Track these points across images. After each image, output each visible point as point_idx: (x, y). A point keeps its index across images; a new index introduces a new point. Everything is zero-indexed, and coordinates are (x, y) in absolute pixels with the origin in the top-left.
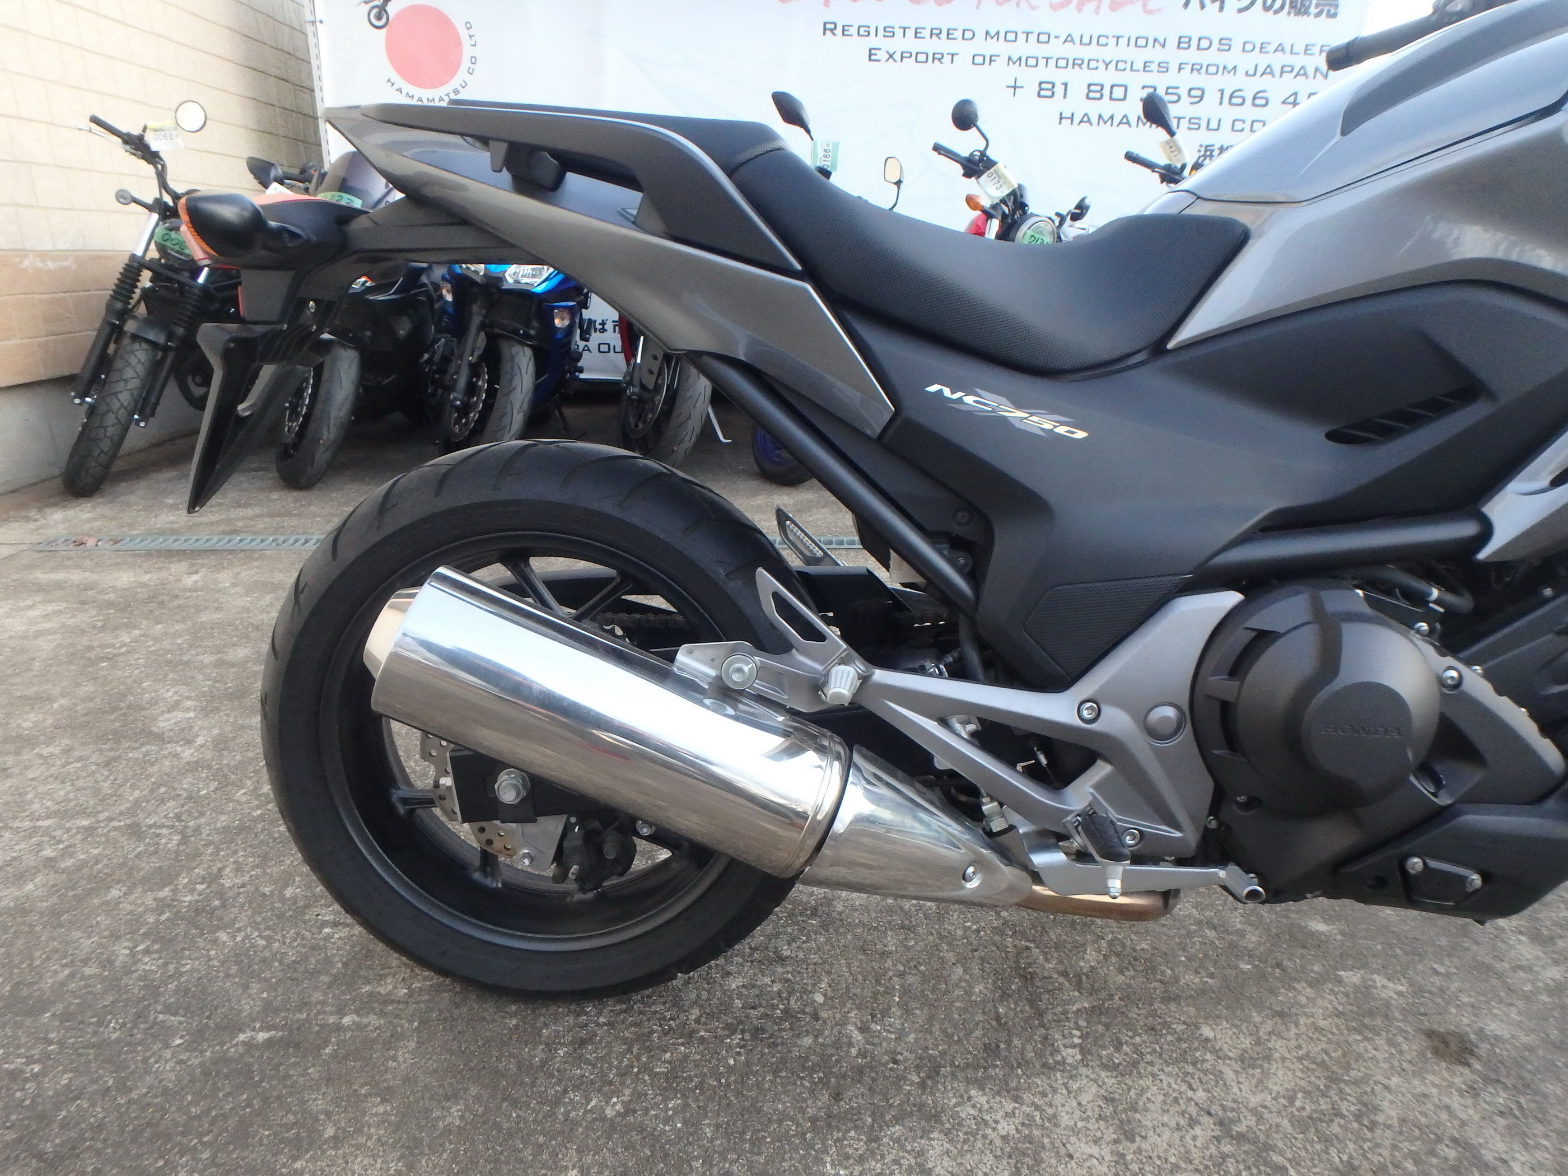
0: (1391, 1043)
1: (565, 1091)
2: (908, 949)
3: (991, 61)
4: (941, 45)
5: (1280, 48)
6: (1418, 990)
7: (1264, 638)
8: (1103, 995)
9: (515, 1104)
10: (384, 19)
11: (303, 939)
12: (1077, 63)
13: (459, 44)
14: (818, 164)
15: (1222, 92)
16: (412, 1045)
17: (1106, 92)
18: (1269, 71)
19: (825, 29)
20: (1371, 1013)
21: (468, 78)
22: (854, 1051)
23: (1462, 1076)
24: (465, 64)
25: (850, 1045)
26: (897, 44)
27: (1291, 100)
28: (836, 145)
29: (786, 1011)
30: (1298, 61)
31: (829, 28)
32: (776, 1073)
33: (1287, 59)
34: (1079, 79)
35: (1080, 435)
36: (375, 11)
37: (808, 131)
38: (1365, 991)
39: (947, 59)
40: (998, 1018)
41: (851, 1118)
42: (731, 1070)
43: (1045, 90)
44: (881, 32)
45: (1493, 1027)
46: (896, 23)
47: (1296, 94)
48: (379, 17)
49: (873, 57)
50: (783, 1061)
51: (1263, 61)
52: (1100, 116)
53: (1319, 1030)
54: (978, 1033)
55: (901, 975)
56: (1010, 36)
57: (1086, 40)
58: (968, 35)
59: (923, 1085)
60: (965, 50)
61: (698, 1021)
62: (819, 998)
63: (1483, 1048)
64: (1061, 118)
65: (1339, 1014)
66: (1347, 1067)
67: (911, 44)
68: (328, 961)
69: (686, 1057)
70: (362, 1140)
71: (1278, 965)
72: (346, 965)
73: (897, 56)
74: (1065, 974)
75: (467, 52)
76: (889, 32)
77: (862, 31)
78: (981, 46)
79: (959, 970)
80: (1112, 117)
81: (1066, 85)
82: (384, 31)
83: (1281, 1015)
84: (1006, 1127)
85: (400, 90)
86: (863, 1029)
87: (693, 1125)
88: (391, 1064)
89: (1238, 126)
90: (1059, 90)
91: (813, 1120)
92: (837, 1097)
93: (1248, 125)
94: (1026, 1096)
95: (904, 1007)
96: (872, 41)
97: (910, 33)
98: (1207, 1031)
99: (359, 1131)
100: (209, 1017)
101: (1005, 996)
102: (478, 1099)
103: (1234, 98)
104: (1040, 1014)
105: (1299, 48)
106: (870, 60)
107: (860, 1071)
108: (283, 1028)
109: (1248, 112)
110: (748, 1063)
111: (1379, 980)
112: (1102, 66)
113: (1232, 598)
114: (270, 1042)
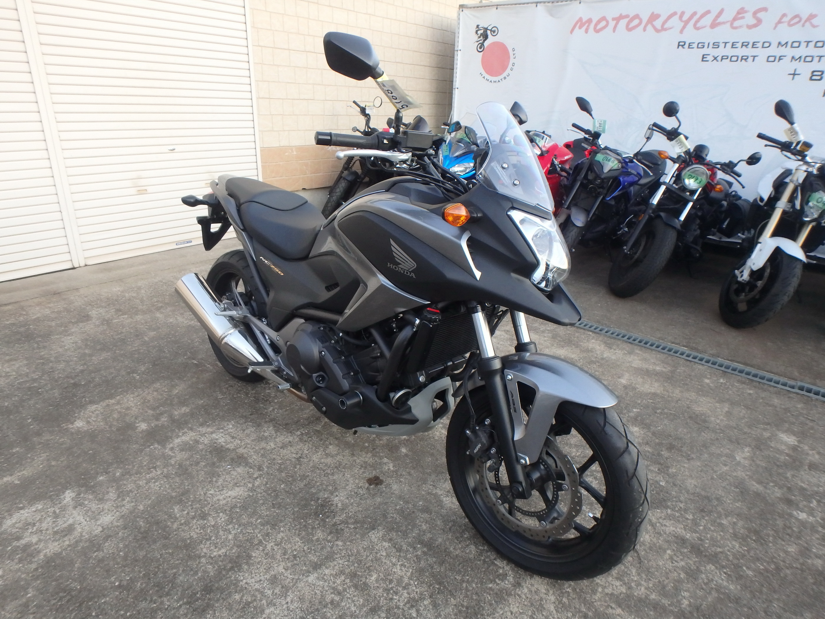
1: (218, 391)
3: (780, 59)
4: (748, 51)
9: (210, 389)
10: (482, 48)
13: (509, 58)
14: (596, 130)
19: (679, 45)
21: (510, 72)
22: (266, 411)
24: (510, 66)
26: (720, 52)
28: (605, 122)
31: (682, 45)
32: (249, 406)
35: (282, 274)
36: (480, 45)
37: (591, 115)
39: (750, 59)
40: (299, 421)
41: (248, 418)
42: (244, 402)
43: (816, 76)
44: (711, 45)
46: (721, 40)
48: (481, 48)
49: (704, 59)
50: (253, 406)
54: (291, 421)
56: (796, 44)
58: (766, 45)
59: (266, 421)
60: (762, 53)
67: (729, 51)
69: (241, 397)
73: (719, 58)
75: (512, 61)
76: (716, 45)
77: (701, 45)
78: (774, 51)
82: (482, 53)
84: (266, 434)
85: (484, 77)
86: (273, 409)
91: (242, 415)
92: (251, 415)
94: (278, 433)
96: (705, 51)
97: (729, 45)
99: (188, 381)
102: (207, 385)
106: (703, 61)
107: (261, 414)
110: (248, 403)
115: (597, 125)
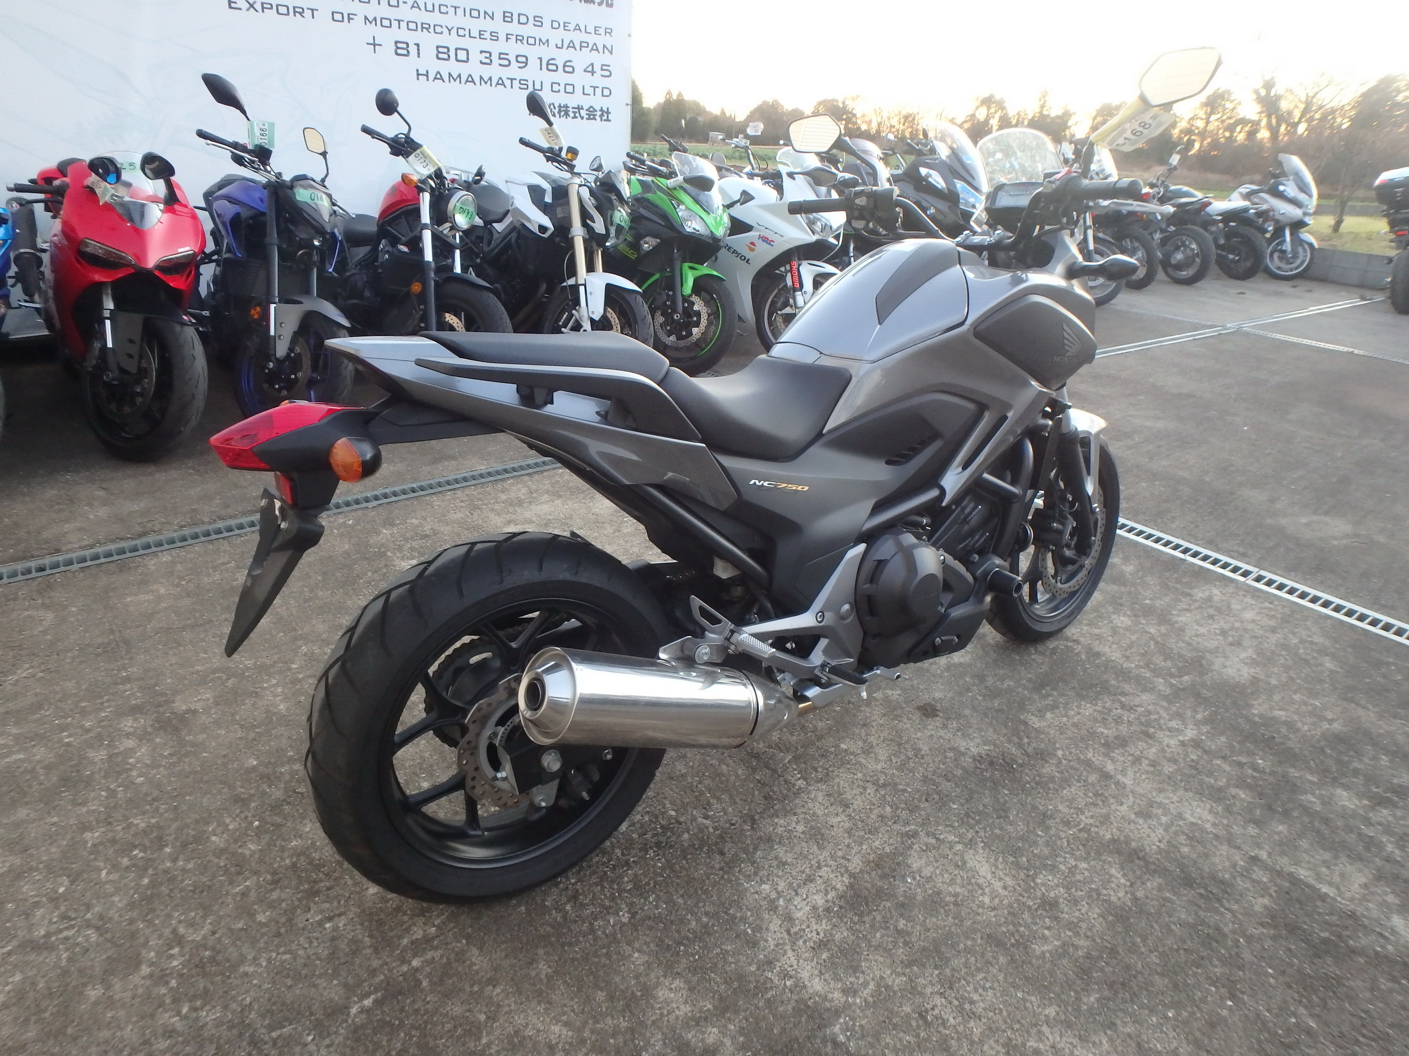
0: (909, 719)
1: (591, 924)
2: (692, 767)
3: (349, 19)
5: (577, 28)
6: (904, 690)
7: (881, 564)
8: (793, 749)
9: (570, 944)
11: (317, 939)
12: (425, 27)
14: (256, 143)
15: (541, 59)
16: (475, 951)
17: (452, 53)
18: (571, 45)
20: (895, 709)
22: (711, 830)
23: (938, 721)
25: (707, 828)
27: (590, 69)
28: (272, 125)
29: (662, 827)
30: (591, 39)
32: (685, 858)
33: (583, 37)
34: (429, 42)
35: (806, 488)
37: (244, 112)
38: (886, 699)
39: (308, 13)
40: (759, 781)
41: (735, 860)
42: (663, 869)
43: (401, 49)
45: (938, 695)
47: (592, 64)
49: (233, 5)
50: (683, 851)
51: (568, 37)
52: (450, 75)
53: (882, 725)
54: (757, 793)
55: (700, 782)
57: (430, 8)
59: (753, 828)
60: (323, 7)
61: (623, 854)
62: (673, 813)
63: (939, 706)
64: (418, 75)
65: (884, 715)
66: (901, 737)
68: (354, 941)
69: (636, 875)
70: (506, 1009)
71: (849, 702)
72: (371, 936)
73: (258, 7)
74: (770, 747)
79: (724, 767)
80: (459, 76)
81: (418, 45)
83: (864, 725)
84: (800, 828)
86: (706, 817)
87: (670, 902)
88: (475, 968)
89: (556, 87)
90: (413, 49)
91: (721, 869)
92: (722, 853)
93: (562, 88)
94: (798, 811)
95: (714, 797)
98: (843, 746)
99: (499, 1006)
100: (311, 1014)
101: (754, 770)
102: (546, 953)
103: (550, 65)
104: (774, 771)
105: (591, 29)
106: (230, 7)
107: (721, 837)
108: (376, 991)
109: (560, 77)
110: (668, 861)
111: (889, 692)
112: (446, 31)
113: (862, 547)
114: (378, 1003)
115: (257, 132)
